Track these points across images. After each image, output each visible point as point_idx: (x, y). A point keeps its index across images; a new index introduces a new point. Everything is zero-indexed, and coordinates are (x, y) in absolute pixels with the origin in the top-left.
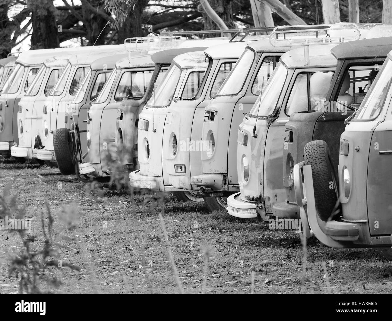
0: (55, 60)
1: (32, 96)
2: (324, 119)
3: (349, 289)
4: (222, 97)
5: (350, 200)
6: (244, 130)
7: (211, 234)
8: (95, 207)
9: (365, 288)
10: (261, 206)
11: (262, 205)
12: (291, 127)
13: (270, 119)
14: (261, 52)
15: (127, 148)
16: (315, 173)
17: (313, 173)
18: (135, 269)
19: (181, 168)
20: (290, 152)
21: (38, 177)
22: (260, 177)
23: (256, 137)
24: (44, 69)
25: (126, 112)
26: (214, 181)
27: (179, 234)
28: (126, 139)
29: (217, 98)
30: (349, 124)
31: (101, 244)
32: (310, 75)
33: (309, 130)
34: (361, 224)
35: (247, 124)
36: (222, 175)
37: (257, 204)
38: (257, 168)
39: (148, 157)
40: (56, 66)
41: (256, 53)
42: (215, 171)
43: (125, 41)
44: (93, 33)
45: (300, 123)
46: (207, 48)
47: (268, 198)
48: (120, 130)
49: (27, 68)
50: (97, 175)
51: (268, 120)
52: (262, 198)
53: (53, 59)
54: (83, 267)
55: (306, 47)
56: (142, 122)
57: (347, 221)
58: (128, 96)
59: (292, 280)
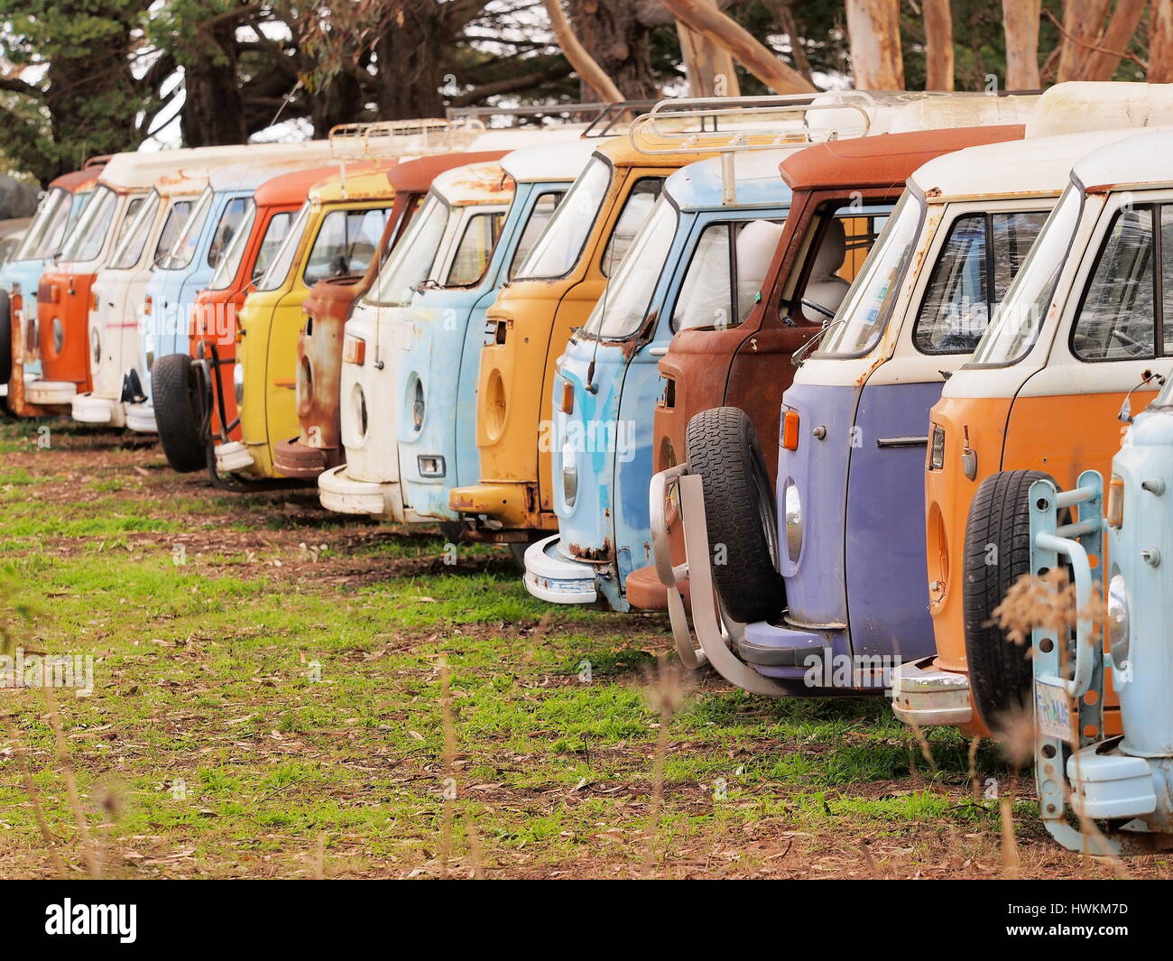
0: (183, 177)
1: (123, 269)
2: (755, 348)
3: (787, 811)
4: (526, 282)
5: (801, 570)
6: (567, 372)
7: (495, 640)
8: (238, 559)
9: (828, 810)
10: (608, 574)
11: (610, 569)
12: (670, 368)
13: (631, 344)
14: (626, 167)
15: (322, 406)
16: (712, 497)
17: (707, 494)
18: (260, 740)
19: (434, 464)
20: (667, 434)
21: (137, 474)
22: (606, 497)
23: (594, 390)
24: (155, 200)
25: (320, 316)
26: (505, 502)
27: (417, 638)
28: (321, 385)
29: (513, 285)
30: (802, 365)
31: (204, 666)
32: (738, 228)
33: (714, 378)
34: (830, 635)
35: (576, 358)
36: (525, 486)
37: (598, 566)
38: (596, 471)
39: (364, 432)
40: (183, 194)
41: (615, 169)
42: (507, 477)
43: (332, 132)
44: (325, 107)
45: (692, 358)
46: (507, 152)
47: (626, 550)
48: (305, 361)
49: (122, 198)
50: (260, 474)
51: (625, 348)
52: (612, 551)
53: (177, 177)
54: (126, 735)
55: (727, 155)
56: (350, 342)
57: (796, 624)
58: (338, 272)
59: (648, 780)
